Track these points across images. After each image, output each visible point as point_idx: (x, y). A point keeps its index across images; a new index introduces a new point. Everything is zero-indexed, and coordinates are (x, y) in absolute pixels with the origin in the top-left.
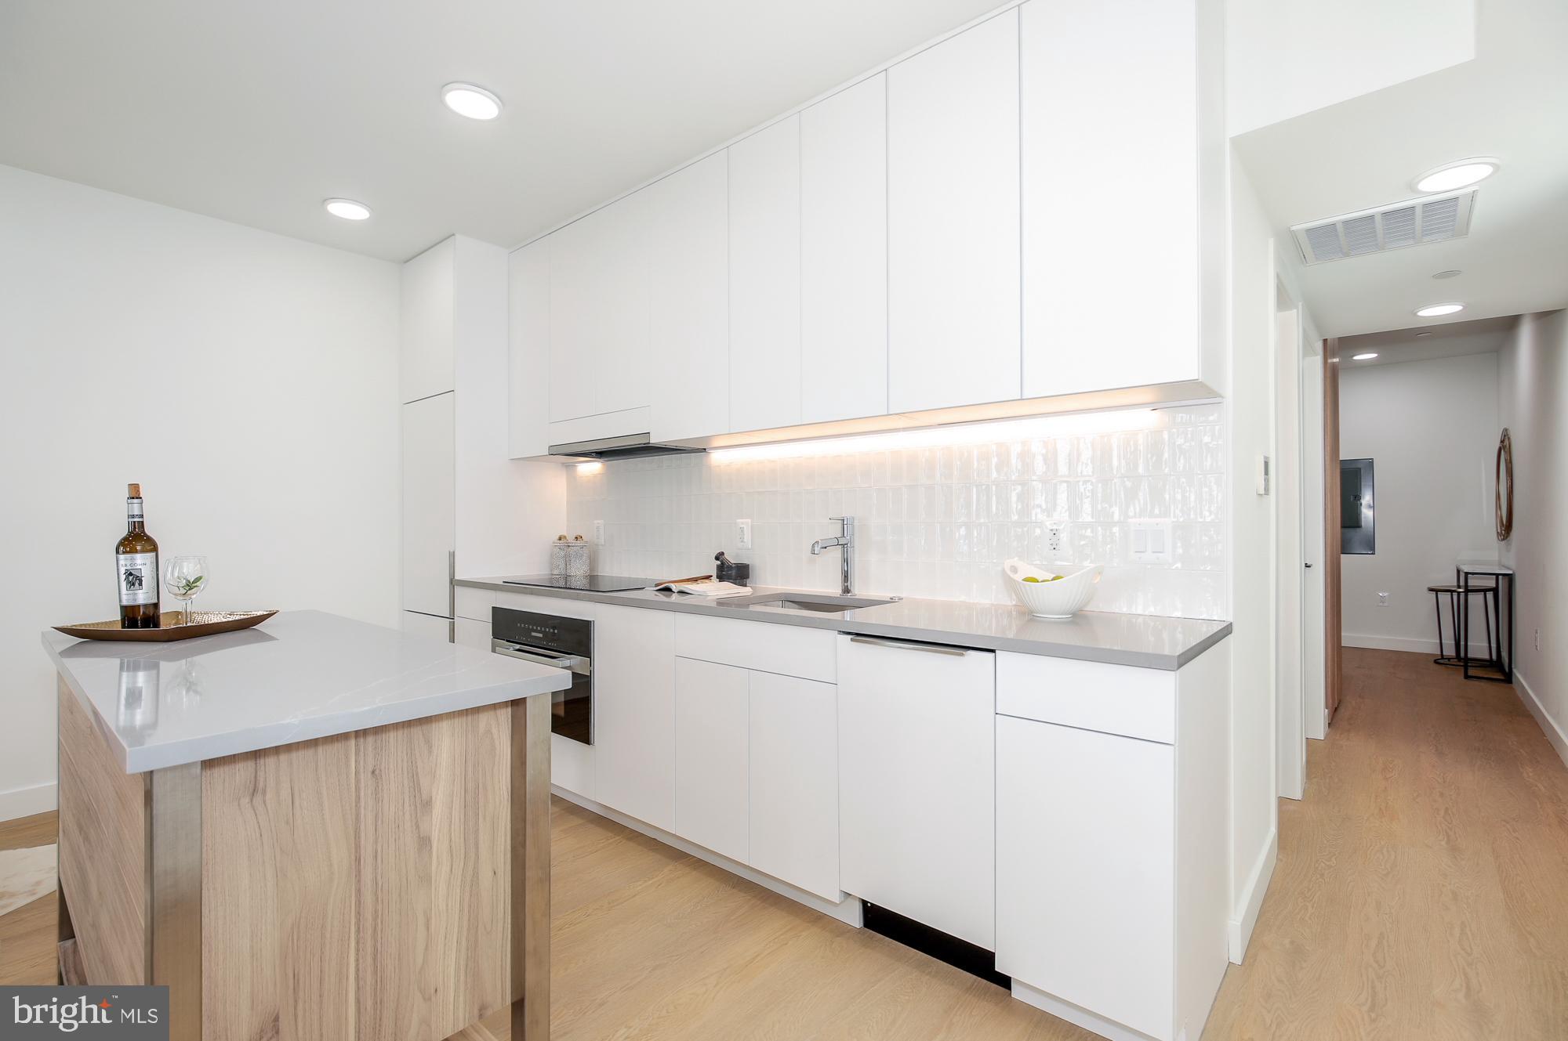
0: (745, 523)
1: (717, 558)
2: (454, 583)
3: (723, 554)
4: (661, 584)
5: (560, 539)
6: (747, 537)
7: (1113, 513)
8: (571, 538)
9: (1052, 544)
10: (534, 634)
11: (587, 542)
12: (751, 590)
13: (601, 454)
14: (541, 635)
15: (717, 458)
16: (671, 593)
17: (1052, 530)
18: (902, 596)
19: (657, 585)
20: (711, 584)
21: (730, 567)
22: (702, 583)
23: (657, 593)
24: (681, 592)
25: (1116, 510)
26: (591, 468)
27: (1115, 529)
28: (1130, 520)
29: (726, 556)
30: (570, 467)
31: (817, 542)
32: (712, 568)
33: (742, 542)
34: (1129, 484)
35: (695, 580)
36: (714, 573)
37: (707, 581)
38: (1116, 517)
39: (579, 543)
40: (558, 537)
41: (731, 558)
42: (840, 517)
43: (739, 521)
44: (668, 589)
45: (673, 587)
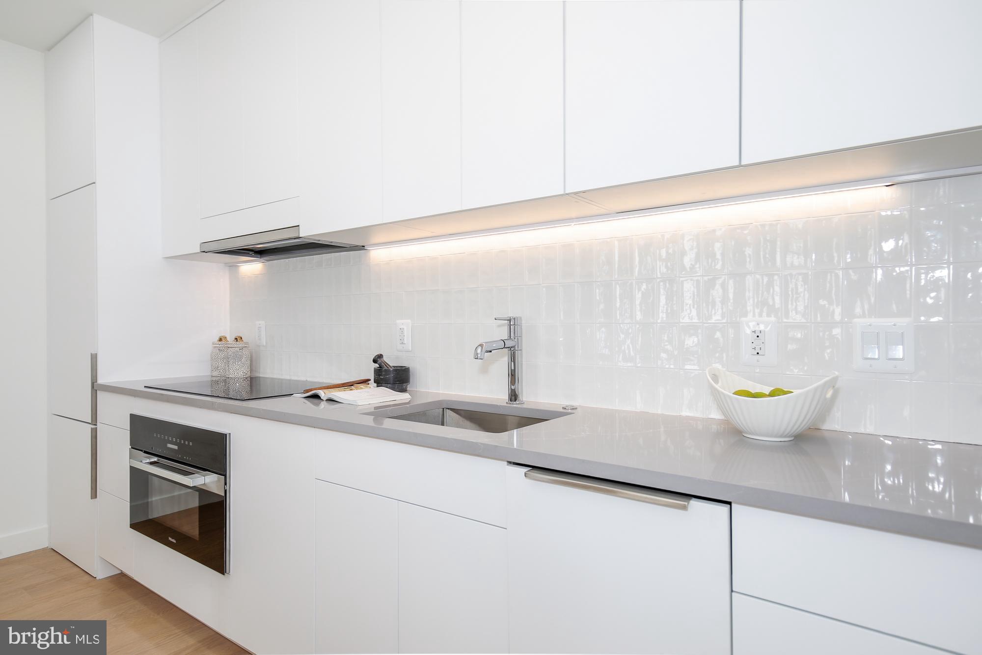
0: (405, 324)
1: (375, 361)
2: (95, 388)
3: (380, 356)
4: (311, 390)
5: (220, 340)
6: (408, 340)
7: (833, 311)
8: (230, 338)
9: (755, 348)
10: (170, 446)
11: (247, 343)
12: (410, 397)
13: (261, 253)
14: (176, 447)
15: (378, 255)
16: (320, 401)
17: (754, 332)
18: (575, 404)
19: (307, 391)
20: (367, 390)
21: (387, 371)
22: (357, 389)
23: (305, 400)
24: (330, 400)
25: (838, 311)
26: (252, 268)
27: (836, 331)
28: (856, 320)
29: (385, 359)
30: (233, 267)
31: (481, 345)
32: (369, 372)
33: (402, 343)
34: (854, 277)
35: (349, 385)
36: (371, 376)
37: (361, 386)
38: (837, 317)
39: (240, 344)
40: (218, 339)
41: (391, 361)
42: (506, 316)
43: (398, 321)
44: (316, 397)
45: (321, 393)
